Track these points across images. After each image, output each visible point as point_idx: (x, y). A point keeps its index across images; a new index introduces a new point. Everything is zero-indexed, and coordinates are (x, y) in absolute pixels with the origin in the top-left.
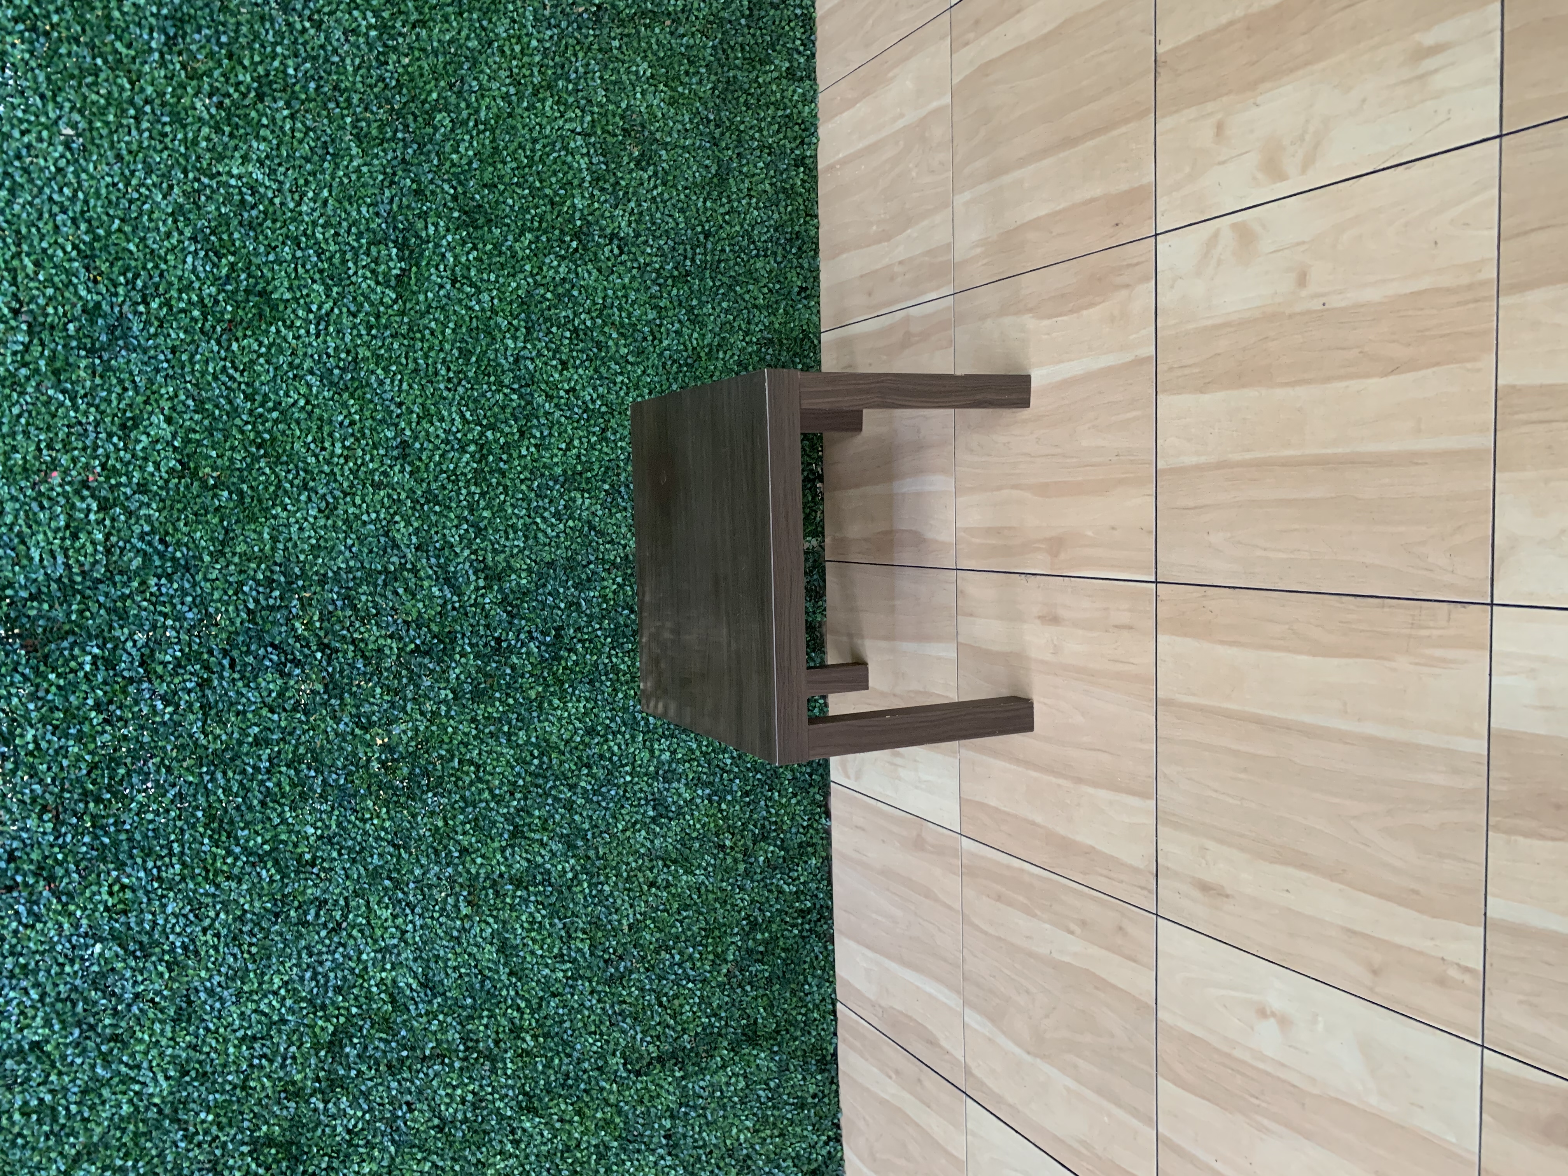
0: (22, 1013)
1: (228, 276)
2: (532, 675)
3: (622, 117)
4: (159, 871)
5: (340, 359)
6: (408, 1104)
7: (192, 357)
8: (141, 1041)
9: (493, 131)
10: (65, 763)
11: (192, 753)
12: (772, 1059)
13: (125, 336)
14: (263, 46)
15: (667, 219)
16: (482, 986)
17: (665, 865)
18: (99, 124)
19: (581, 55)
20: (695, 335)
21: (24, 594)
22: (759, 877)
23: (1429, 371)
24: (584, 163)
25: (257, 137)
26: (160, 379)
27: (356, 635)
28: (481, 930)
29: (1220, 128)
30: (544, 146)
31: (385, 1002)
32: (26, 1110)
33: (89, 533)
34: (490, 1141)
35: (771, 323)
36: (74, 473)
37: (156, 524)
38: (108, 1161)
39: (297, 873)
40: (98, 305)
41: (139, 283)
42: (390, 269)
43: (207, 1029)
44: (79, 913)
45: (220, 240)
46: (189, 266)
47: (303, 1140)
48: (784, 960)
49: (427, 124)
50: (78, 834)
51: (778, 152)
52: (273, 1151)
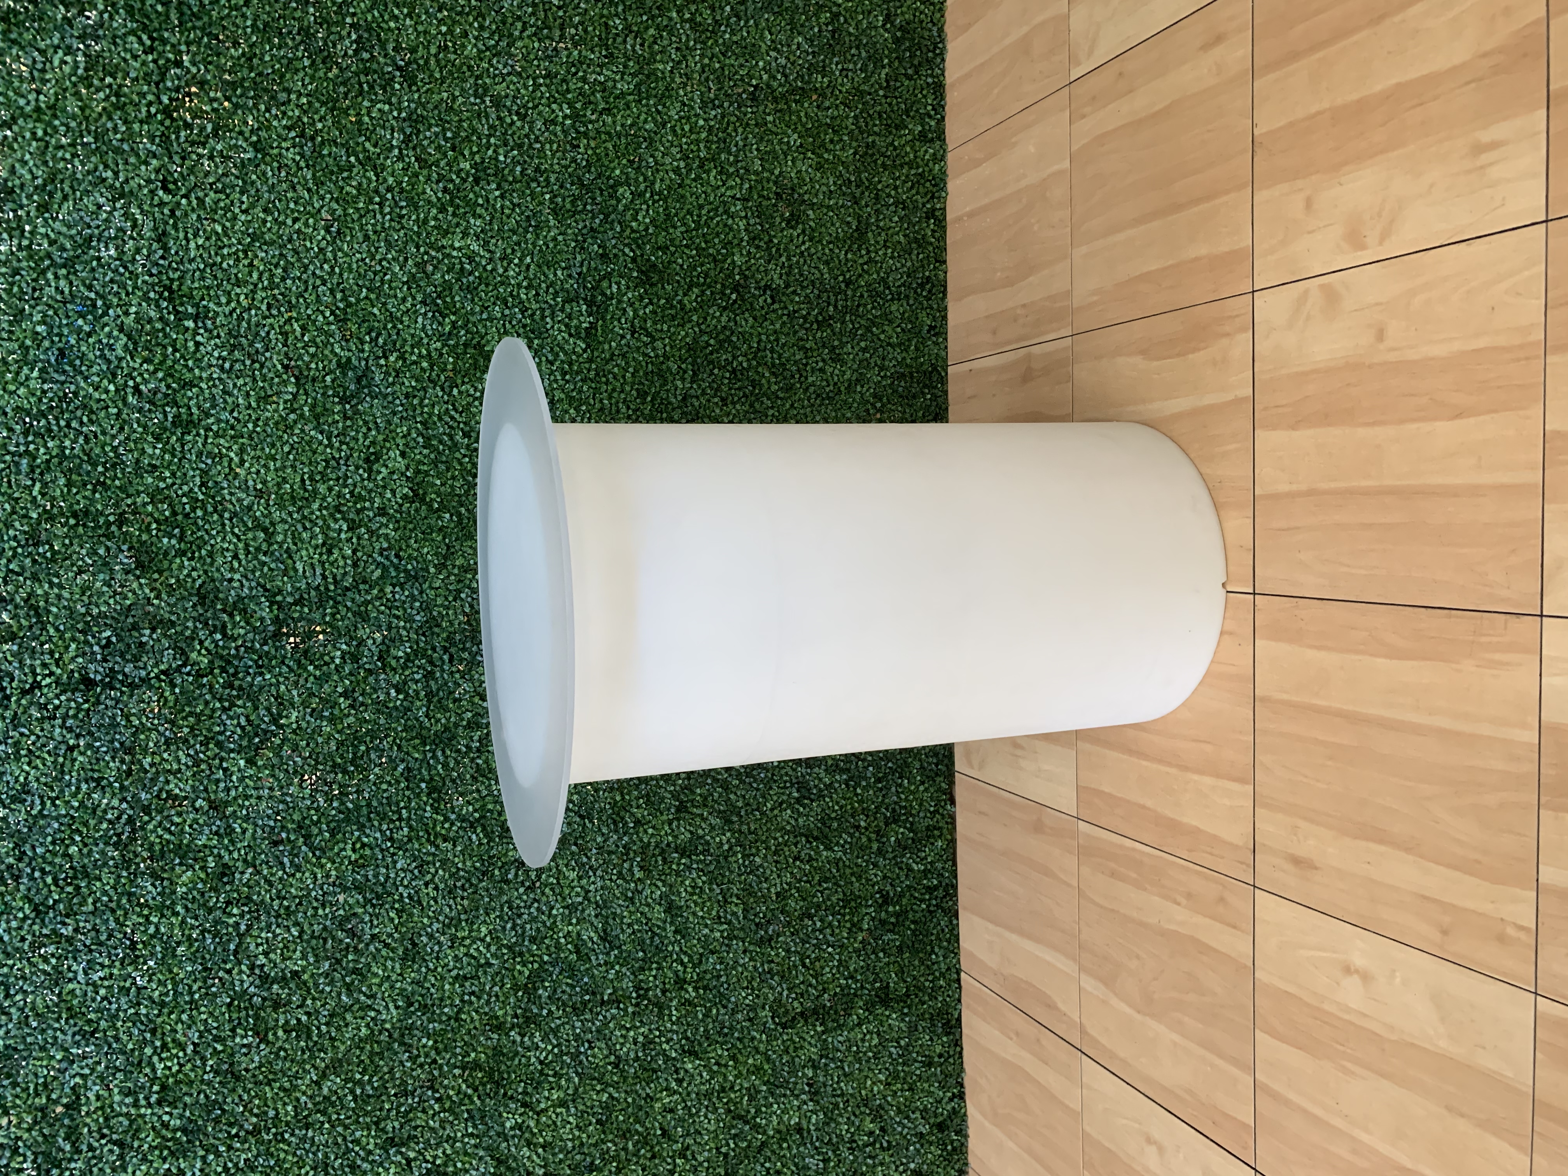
0: (285, 947)
1: (450, 333)
3: (775, 183)
4: (392, 833)
6: (589, 1042)
7: (422, 400)
8: (376, 975)
9: (665, 202)
10: (320, 740)
11: (419, 734)
12: (903, 1020)
13: (369, 386)
14: (479, 138)
15: (813, 270)
16: (652, 942)
17: (808, 841)
18: (351, 211)
19: (740, 130)
20: (837, 372)
21: (290, 600)
22: (891, 856)
24: (742, 224)
25: (474, 216)
26: (396, 420)
28: (652, 893)
29: (1309, 203)
30: (709, 212)
31: (571, 952)
32: (287, 1028)
33: (341, 549)
34: (658, 1078)
35: (904, 359)
36: (329, 500)
37: (393, 541)
38: (350, 1075)
40: (349, 359)
41: (381, 341)
42: (581, 323)
43: (427, 967)
44: (329, 865)
45: (445, 302)
46: (419, 325)
47: (503, 1067)
48: (913, 931)
49: (611, 196)
50: (329, 800)
51: (911, 207)
52: (480, 1075)
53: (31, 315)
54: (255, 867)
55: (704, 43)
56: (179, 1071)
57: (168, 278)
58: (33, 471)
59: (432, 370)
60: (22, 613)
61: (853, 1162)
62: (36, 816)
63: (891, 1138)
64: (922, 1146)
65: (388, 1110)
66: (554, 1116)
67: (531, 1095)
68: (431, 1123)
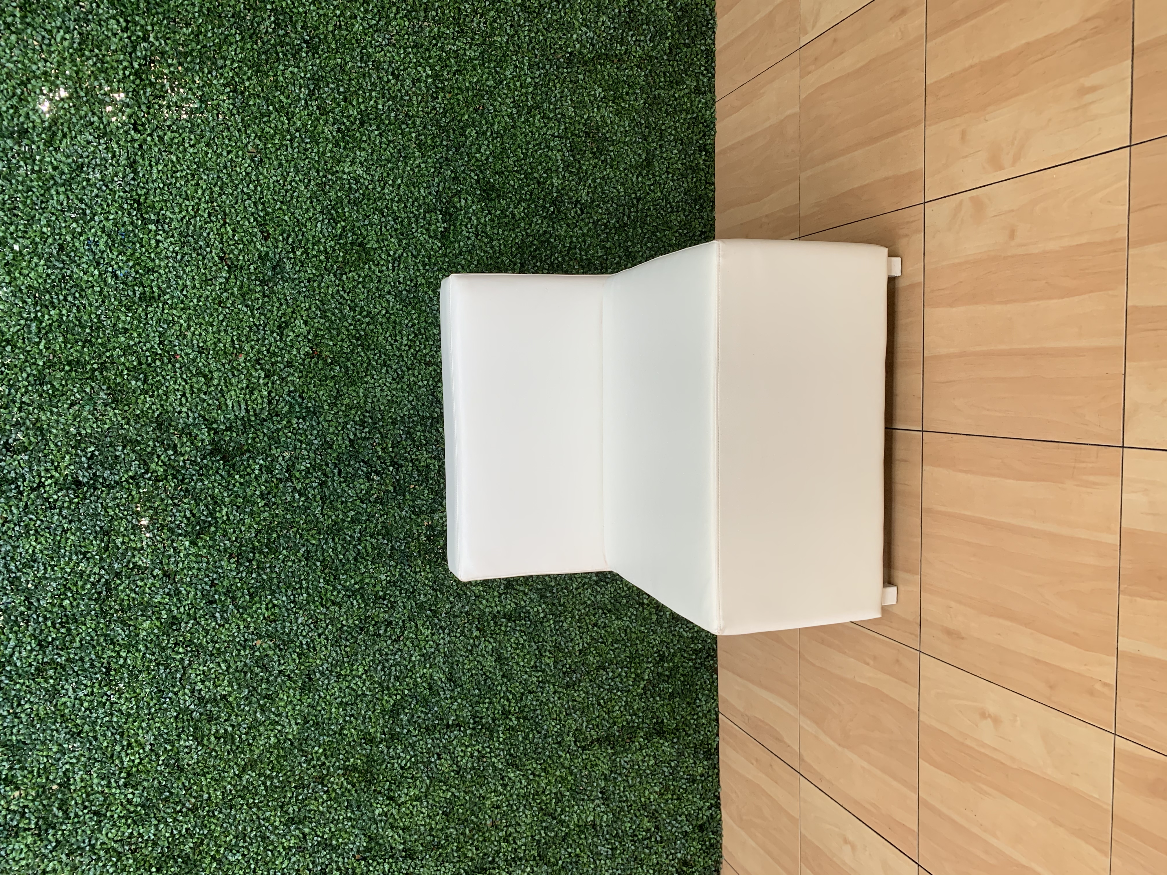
0: (217, 677)
1: (341, 235)
3: (584, 125)
4: (295, 597)
5: (407, 285)
6: (437, 754)
7: (319, 284)
8: (282, 700)
9: (502, 137)
10: (243, 529)
11: (315, 526)
12: (673, 747)
13: (282, 272)
14: (364, 92)
15: (612, 189)
16: (485, 683)
17: (604, 613)
18: (270, 145)
19: (558, 85)
21: (223, 427)
22: (666, 625)
23: (1087, 296)
24: (559, 155)
25: (359, 149)
27: (414, 457)
28: (486, 647)
29: (964, 134)
30: (534, 146)
31: (425, 688)
32: (218, 735)
33: (260, 391)
34: (488, 783)
36: (252, 355)
37: (297, 386)
38: (262, 771)
39: (374, 603)
40: (267, 254)
42: (438, 228)
43: (319, 695)
44: (249, 619)
45: (337, 212)
46: (318, 229)
47: (375, 770)
48: (683, 682)
49: (461, 135)
50: (250, 572)
51: (687, 142)
52: (357, 775)
53: (40, 220)
54: (195, 619)
55: (532, 21)
56: (140, 763)
57: (137, 194)
58: (40, 331)
59: (328, 261)
60: (31, 433)
61: (634, 851)
62: (40, 578)
63: (663, 834)
64: (687, 841)
65: (290, 798)
66: (411, 807)
67: (394, 791)
68: (321, 808)
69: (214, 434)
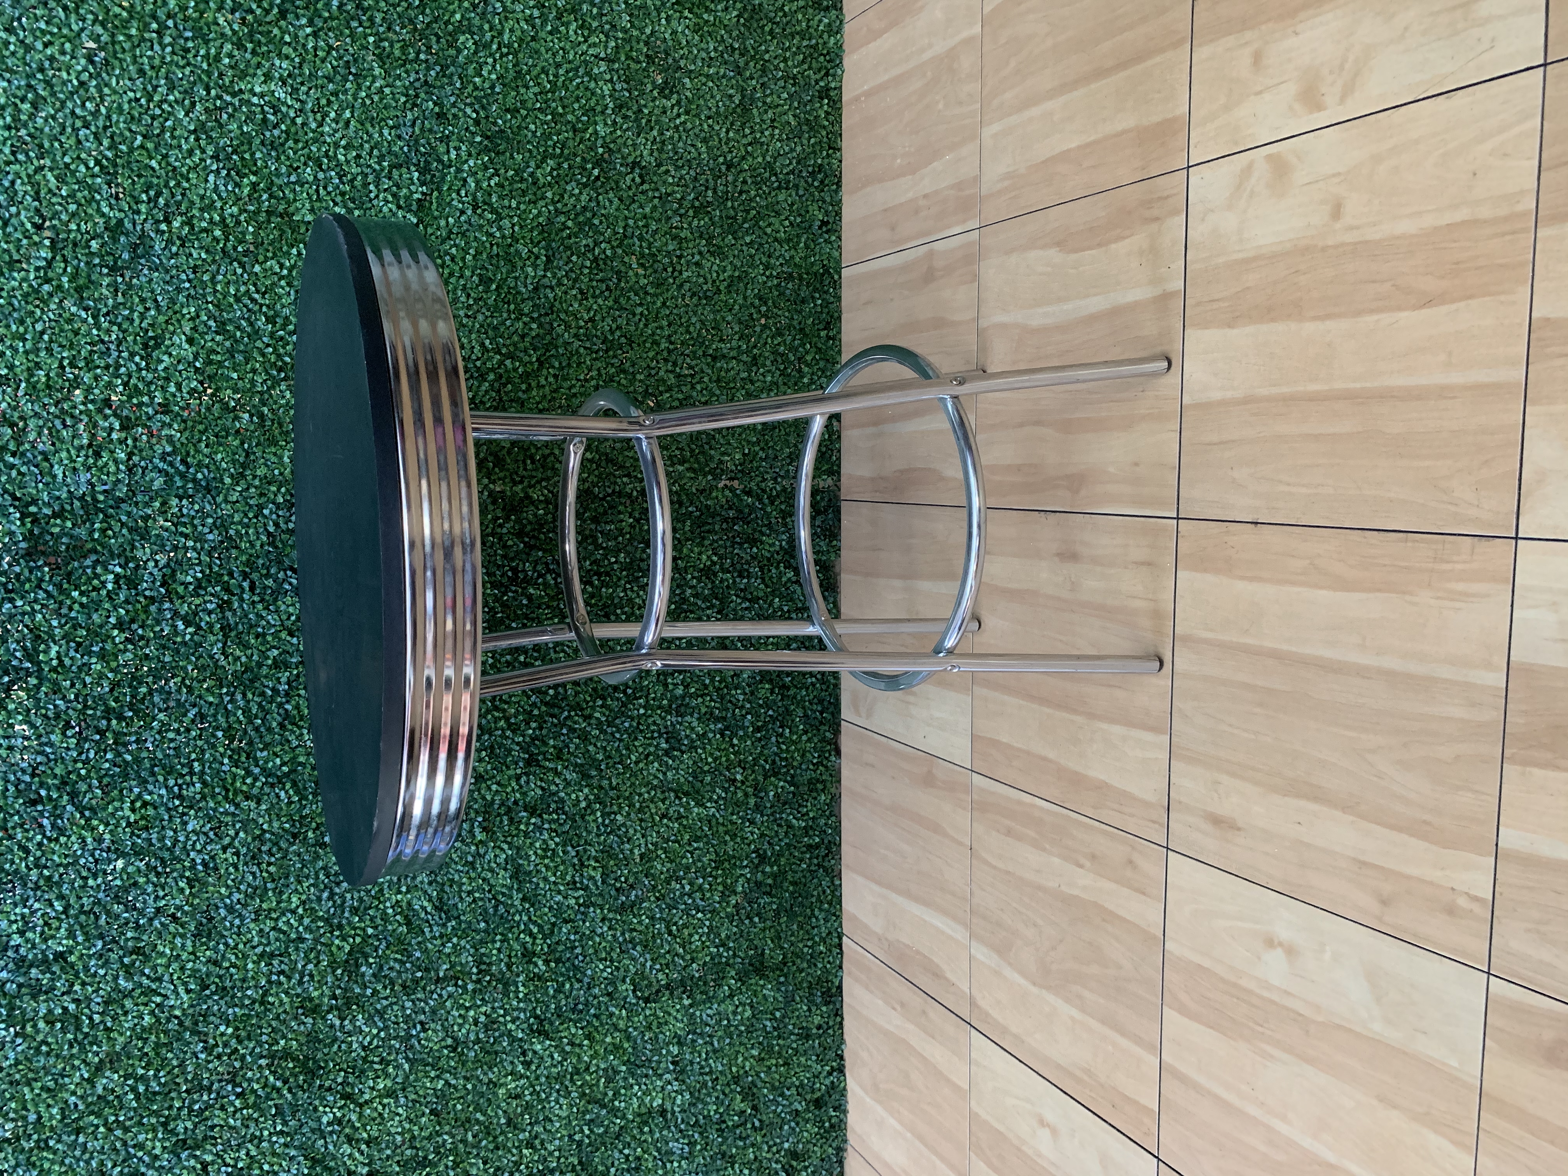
0: (46, 924)
1: (249, 196)
2: (548, 607)
3: (647, 43)
4: (180, 789)
6: (421, 1023)
8: (162, 954)
9: (516, 54)
10: (88, 680)
11: (213, 674)
12: (779, 990)
13: (147, 255)
15: (689, 148)
16: (496, 911)
17: (677, 797)
18: (121, 38)
20: (715, 268)
21: (47, 511)
22: (769, 811)
23: (1462, 304)
24: (607, 89)
25: (279, 55)
26: (182, 299)
28: (496, 856)
29: (1257, 58)
30: (567, 72)
31: (400, 924)
32: (50, 1018)
33: (112, 452)
34: (501, 1061)
36: (96, 391)
37: (178, 445)
38: (130, 1070)
39: (315, 795)
40: (120, 222)
42: (412, 193)
43: (226, 945)
44: (101, 828)
45: (243, 159)
46: (211, 185)
47: (319, 1055)
48: (792, 893)
49: (450, 45)
50: (101, 751)
51: (802, 83)
52: (291, 1065)
54: (6, 830)
59: (227, 240)
61: (721, 1144)
63: (764, 1118)
64: (797, 1124)
65: (179, 1109)
66: (380, 1107)
67: (353, 1086)
68: (231, 1121)
69: (32, 522)
